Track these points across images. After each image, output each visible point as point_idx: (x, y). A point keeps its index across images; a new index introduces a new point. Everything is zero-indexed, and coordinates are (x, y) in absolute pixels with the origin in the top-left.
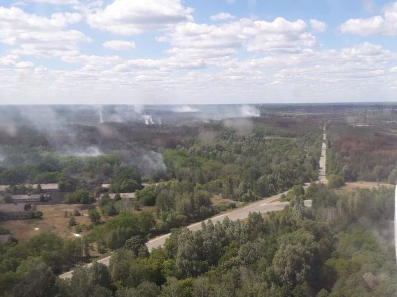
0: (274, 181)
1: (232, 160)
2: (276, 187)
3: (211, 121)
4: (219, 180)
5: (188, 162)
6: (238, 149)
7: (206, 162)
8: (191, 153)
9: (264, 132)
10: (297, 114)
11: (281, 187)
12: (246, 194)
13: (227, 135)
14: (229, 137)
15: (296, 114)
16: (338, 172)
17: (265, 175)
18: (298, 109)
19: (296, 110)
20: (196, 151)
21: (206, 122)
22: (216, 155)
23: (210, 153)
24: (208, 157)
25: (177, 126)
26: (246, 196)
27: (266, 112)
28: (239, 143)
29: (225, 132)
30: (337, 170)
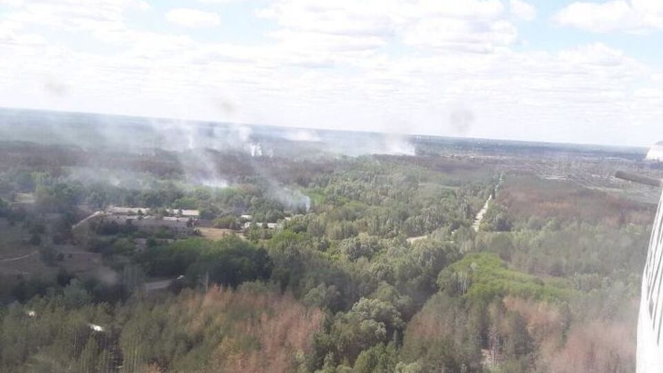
0: (422, 223)
1: (379, 203)
2: (423, 229)
3: (345, 157)
4: (364, 219)
5: (329, 200)
6: (385, 191)
7: (349, 202)
8: (329, 192)
9: (418, 176)
10: (472, 155)
11: (428, 229)
12: (392, 231)
13: (369, 177)
14: (371, 180)
15: (468, 155)
16: (492, 220)
17: (414, 217)
18: (473, 148)
19: (471, 149)
20: (336, 190)
21: (337, 158)
22: (359, 196)
23: (352, 194)
24: (350, 198)
25: (295, 161)
26: (393, 234)
27: (424, 149)
28: (385, 186)
29: (367, 172)
30: (491, 218)
